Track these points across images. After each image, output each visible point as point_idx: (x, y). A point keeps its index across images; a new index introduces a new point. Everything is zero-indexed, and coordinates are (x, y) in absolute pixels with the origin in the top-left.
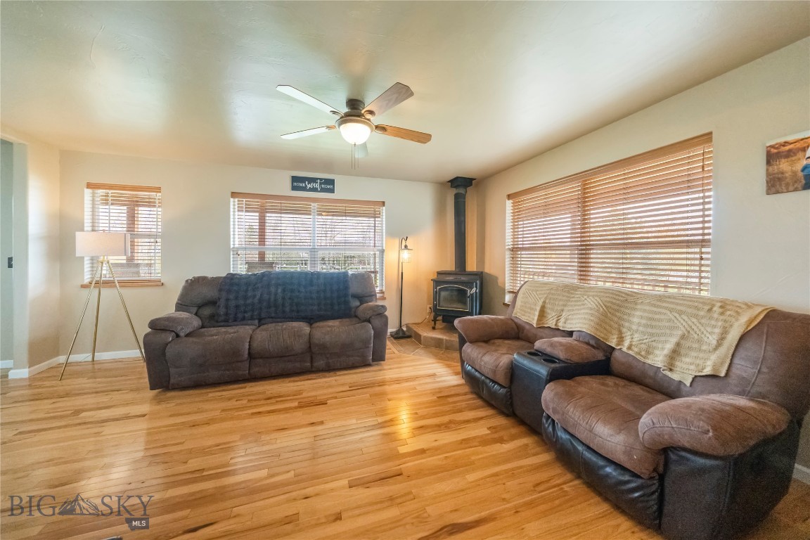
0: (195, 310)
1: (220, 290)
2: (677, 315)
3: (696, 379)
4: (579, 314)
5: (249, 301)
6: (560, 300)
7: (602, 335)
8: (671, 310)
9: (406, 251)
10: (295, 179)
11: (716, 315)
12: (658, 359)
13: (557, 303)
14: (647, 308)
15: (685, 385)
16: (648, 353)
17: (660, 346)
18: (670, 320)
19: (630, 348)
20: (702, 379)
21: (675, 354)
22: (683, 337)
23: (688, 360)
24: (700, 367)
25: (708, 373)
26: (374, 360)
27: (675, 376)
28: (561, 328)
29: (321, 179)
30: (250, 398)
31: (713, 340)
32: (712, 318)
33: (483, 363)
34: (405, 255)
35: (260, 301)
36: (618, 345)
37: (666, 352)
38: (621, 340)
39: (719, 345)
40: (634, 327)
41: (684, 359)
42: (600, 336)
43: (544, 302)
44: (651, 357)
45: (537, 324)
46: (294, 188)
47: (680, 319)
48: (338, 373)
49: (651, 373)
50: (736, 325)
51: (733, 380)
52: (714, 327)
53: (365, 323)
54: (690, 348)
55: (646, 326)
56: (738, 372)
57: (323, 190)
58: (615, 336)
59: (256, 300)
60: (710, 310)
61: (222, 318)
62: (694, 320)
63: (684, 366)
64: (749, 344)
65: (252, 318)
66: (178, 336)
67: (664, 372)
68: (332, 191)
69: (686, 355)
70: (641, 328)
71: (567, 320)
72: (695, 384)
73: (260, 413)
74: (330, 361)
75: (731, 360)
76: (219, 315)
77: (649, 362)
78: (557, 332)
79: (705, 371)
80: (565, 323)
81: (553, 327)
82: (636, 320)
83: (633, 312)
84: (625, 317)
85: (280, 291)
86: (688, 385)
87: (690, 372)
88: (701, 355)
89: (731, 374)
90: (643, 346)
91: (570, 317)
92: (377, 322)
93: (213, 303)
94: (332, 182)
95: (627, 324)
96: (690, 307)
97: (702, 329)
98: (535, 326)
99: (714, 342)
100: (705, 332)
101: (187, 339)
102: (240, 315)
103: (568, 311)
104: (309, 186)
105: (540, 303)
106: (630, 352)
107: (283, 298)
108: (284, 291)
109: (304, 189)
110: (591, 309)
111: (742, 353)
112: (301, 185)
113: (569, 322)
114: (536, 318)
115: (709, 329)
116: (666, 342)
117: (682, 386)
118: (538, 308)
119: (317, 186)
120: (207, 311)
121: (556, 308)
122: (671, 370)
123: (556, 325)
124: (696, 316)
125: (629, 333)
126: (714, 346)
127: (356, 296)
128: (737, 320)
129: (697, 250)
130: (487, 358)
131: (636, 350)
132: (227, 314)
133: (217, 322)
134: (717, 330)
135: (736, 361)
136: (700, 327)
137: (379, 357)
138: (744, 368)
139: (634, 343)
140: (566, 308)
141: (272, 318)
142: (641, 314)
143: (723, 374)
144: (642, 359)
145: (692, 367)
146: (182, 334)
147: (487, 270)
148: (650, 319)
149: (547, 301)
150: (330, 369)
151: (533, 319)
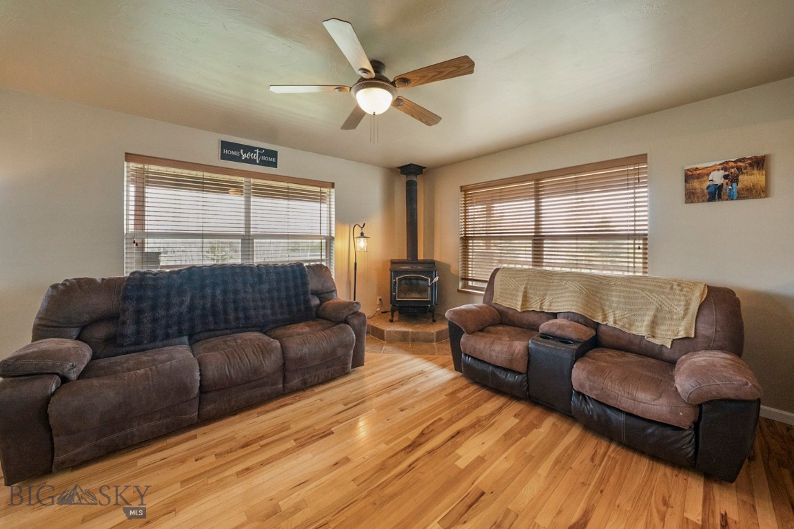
0: (75, 332)
1: (125, 298)
2: (649, 293)
3: (675, 342)
4: (564, 297)
5: (173, 311)
6: (541, 285)
7: (589, 314)
8: (643, 290)
9: (362, 239)
10: (225, 145)
11: (678, 292)
12: (641, 329)
13: (539, 288)
14: (622, 288)
15: (666, 347)
16: (631, 325)
17: (639, 318)
18: (643, 298)
19: (615, 322)
20: (678, 341)
21: (654, 324)
22: (657, 310)
23: (664, 328)
24: (676, 332)
25: (684, 336)
26: (353, 367)
27: (658, 342)
28: (546, 311)
29: (260, 149)
30: (217, 450)
31: (680, 310)
32: (674, 294)
33: (493, 353)
34: (362, 243)
35: (192, 308)
36: (603, 321)
37: (646, 323)
38: (605, 317)
39: (685, 314)
40: (615, 305)
41: (661, 327)
42: (588, 315)
43: (526, 288)
44: (633, 328)
45: (522, 309)
46: (224, 157)
47: (651, 296)
48: (317, 390)
49: (637, 341)
50: (694, 298)
51: (700, 340)
52: (679, 300)
53: (342, 325)
54: (664, 318)
55: (625, 303)
56: (703, 333)
57: (263, 163)
58: (600, 314)
59: (184, 308)
60: (672, 288)
61: (133, 339)
62: (664, 297)
63: (664, 333)
64: (705, 312)
65: (180, 334)
66: (65, 380)
67: (648, 339)
68: (274, 165)
69: (662, 324)
70: (621, 306)
71: (551, 303)
72: (674, 345)
73: (247, 469)
74: (307, 376)
75: (696, 324)
76: (123, 336)
77: (633, 332)
78: (542, 314)
79: (680, 334)
80: (550, 305)
81: (539, 310)
82: (614, 299)
83: (609, 293)
84: (605, 297)
85: (218, 292)
86: (669, 347)
87: (669, 337)
88: (673, 323)
89: (698, 335)
90: (625, 320)
91: (554, 300)
92: (356, 322)
93: (112, 317)
94: (274, 154)
95: (607, 303)
96: (656, 286)
97: (671, 303)
98: (519, 310)
99: (682, 312)
100: (673, 305)
101: (81, 381)
102: (160, 332)
103: (551, 295)
104: (244, 156)
105: (522, 289)
106: (617, 326)
107: (224, 302)
108: (225, 292)
109: (238, 159)
110: (575, 292)
111: (701, 318)
112: (233, 153)
113: (554, 304)
114: (520, 303)
115: (676, 303)
116: (644, 315)
117: (664, 348)
118: (521, 294)
119: (256, 157)
120: (100, 332)
121: (538, 293)
122: (653, 337)
123: (540, 308)
124: (663, 293)
125: (610, 311)
126: (681, 315)
127: (317, 293)
128: (693, 294)
129: (632, 242)
130: (497, 347)
131: (620, 323)
132: (138, 332)
133: (122, 346)
134: (683, 303)
135: (699, 325)
136: (668, 301)
137: (358, 361)
138: (707, 330)
139: (617, 318)
140: (549, 293)
141: (210, 330)
142: (618, 293)
143: (693, 336)
144: (627, 331)
145: (670, 333)
146: (73, 376)
147: (437, 258)
148: (628, 297)
149: (528, 287)
150: (306, 386)
151: (516, 304)
